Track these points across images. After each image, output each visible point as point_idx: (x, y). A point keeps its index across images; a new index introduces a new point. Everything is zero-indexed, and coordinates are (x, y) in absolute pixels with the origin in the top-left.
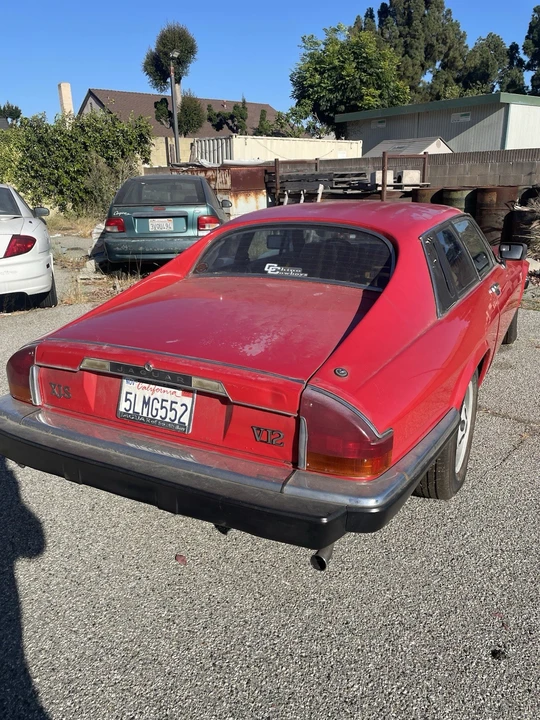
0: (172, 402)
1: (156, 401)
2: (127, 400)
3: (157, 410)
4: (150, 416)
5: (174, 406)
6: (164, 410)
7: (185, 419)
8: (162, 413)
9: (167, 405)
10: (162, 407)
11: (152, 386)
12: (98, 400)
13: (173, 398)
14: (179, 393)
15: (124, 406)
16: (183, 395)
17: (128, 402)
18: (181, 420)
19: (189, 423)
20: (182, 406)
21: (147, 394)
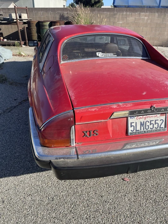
0: (156, 120)
1: (147, 122)
2: (131, 126)
3: (148, 126)
4: (145, 129)
5: (157, 122)
6: (152, 125)
7: (163, 126)
8: (151, 126)
9: (153, 122)
10: (151, 124)
11: (145, 116)
13: (156, 118)
14: (158, 115)
15: (130, 129)
16: (161, 116)
17: (133, 127)
18: (161, 127)
19: (165, 127)
20: (160, 120)
21: (142, 120)
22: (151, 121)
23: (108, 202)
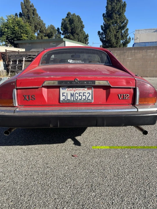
0: (83, 93)
1: (76, 94)
2: (63, 96)
3: (77, 97)
4: (74, 99)
5: (84, 94)
6: (80, 96)
7: (90, 98)
8: (80, 97)
9: (82, 94)
10: (79, 96)
11: (74, 89)
12: (48, 98)
13: (84, 91)
14: (86, 89)
15: (62, 98)
16: (88, 90)
17: (64, 96)
18: (88, 99)
19: (92, 99)
20: (88, 93)
21: (72, 92)
22: (79, 93)
23: (50, 168)
